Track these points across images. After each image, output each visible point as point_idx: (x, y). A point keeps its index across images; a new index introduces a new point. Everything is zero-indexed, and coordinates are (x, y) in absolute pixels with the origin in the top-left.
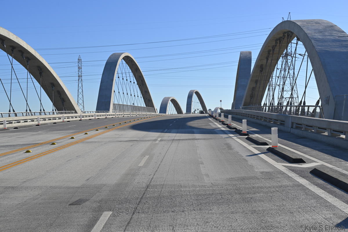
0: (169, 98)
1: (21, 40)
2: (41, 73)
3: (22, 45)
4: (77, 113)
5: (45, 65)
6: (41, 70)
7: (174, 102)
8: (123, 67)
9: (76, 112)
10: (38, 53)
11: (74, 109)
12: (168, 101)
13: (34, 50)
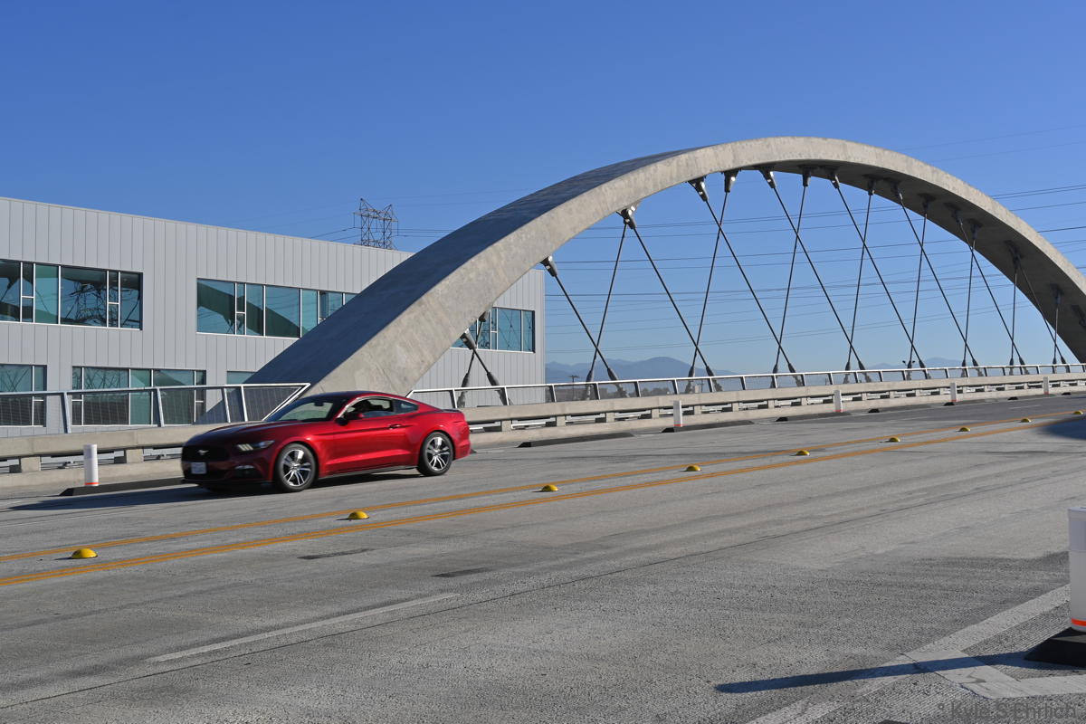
1: (949, 175)
2: (1015, 260)
3: (951, 190)
5: (1026, 237)
6: (1016, 251)
10: (1004, 206)
13: (989, 199)
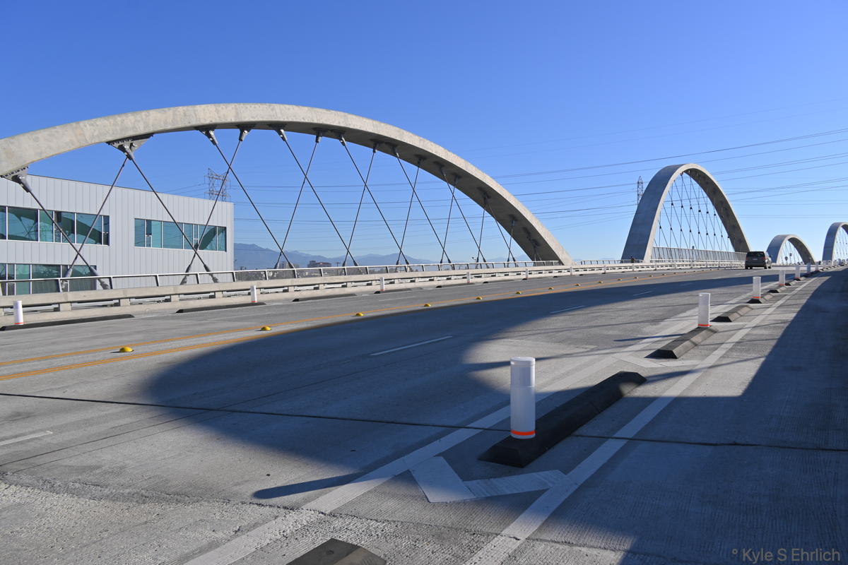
0: (784, 237)
2: (485, 199)
4: (563, 264)
5: (490, 185)
6: (485, 193)
7: (796, 242)
8: (684, 187)
9: (561, 263)
11: (556, 258)
12: (782, 241)
